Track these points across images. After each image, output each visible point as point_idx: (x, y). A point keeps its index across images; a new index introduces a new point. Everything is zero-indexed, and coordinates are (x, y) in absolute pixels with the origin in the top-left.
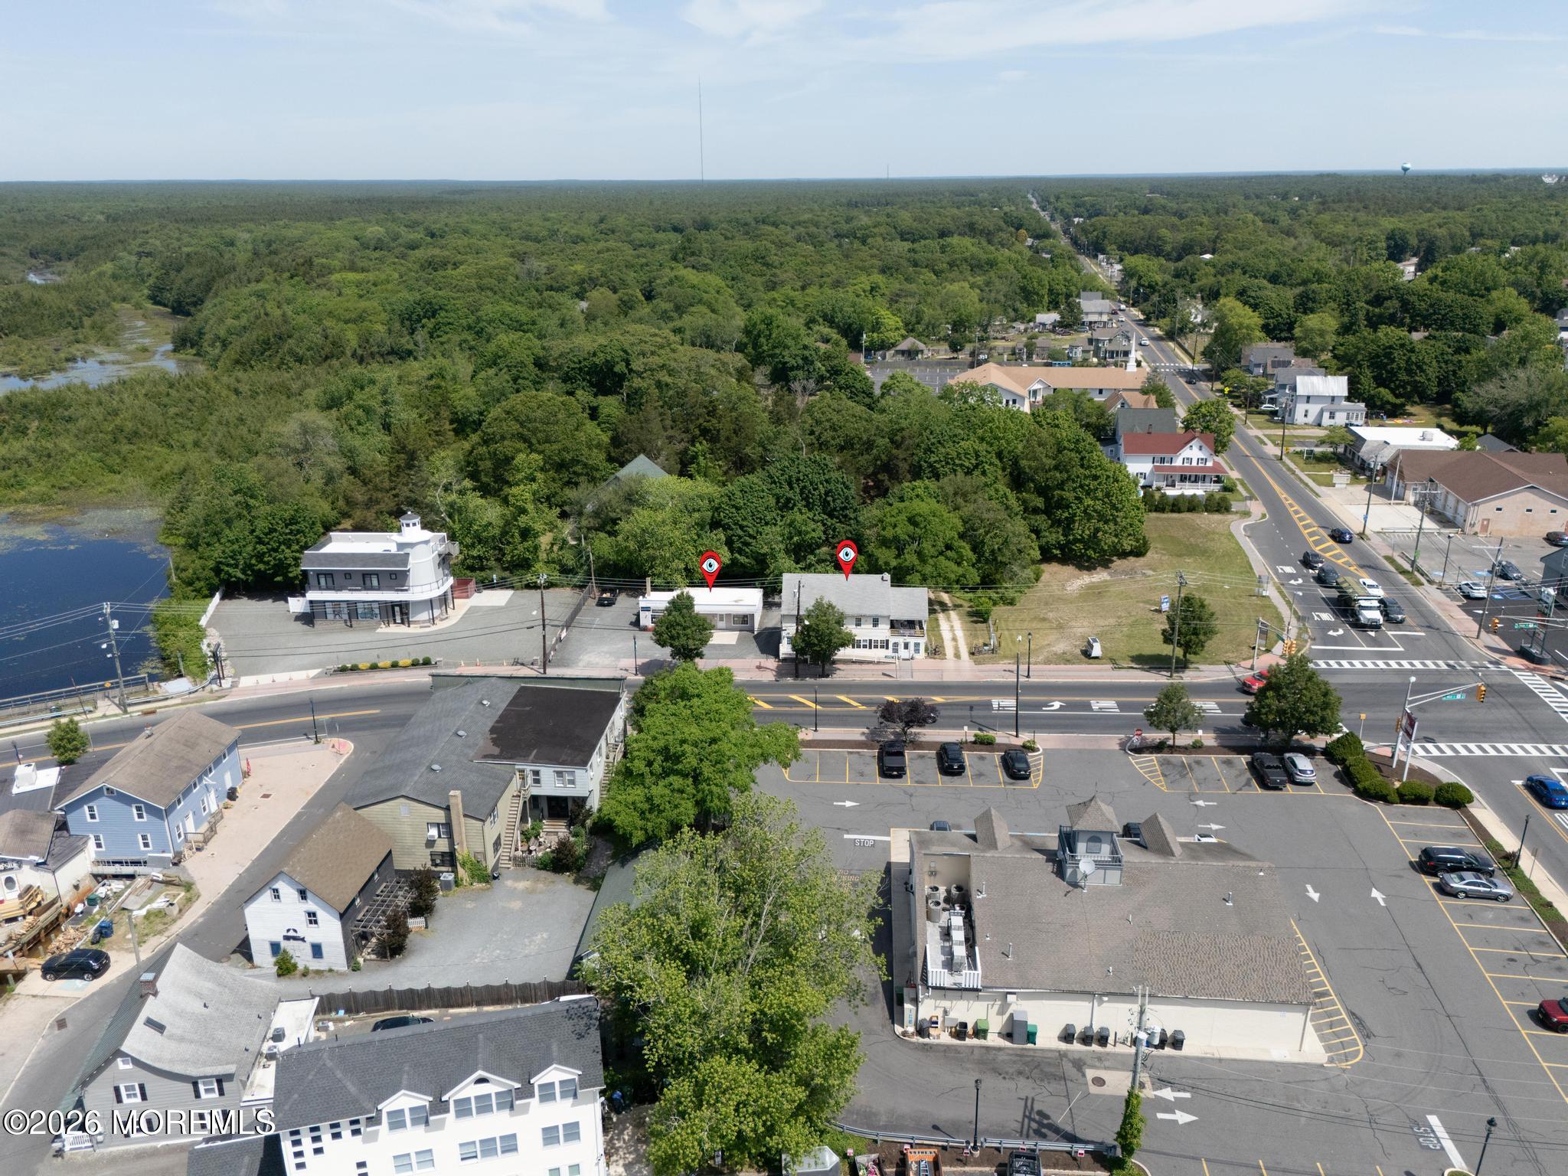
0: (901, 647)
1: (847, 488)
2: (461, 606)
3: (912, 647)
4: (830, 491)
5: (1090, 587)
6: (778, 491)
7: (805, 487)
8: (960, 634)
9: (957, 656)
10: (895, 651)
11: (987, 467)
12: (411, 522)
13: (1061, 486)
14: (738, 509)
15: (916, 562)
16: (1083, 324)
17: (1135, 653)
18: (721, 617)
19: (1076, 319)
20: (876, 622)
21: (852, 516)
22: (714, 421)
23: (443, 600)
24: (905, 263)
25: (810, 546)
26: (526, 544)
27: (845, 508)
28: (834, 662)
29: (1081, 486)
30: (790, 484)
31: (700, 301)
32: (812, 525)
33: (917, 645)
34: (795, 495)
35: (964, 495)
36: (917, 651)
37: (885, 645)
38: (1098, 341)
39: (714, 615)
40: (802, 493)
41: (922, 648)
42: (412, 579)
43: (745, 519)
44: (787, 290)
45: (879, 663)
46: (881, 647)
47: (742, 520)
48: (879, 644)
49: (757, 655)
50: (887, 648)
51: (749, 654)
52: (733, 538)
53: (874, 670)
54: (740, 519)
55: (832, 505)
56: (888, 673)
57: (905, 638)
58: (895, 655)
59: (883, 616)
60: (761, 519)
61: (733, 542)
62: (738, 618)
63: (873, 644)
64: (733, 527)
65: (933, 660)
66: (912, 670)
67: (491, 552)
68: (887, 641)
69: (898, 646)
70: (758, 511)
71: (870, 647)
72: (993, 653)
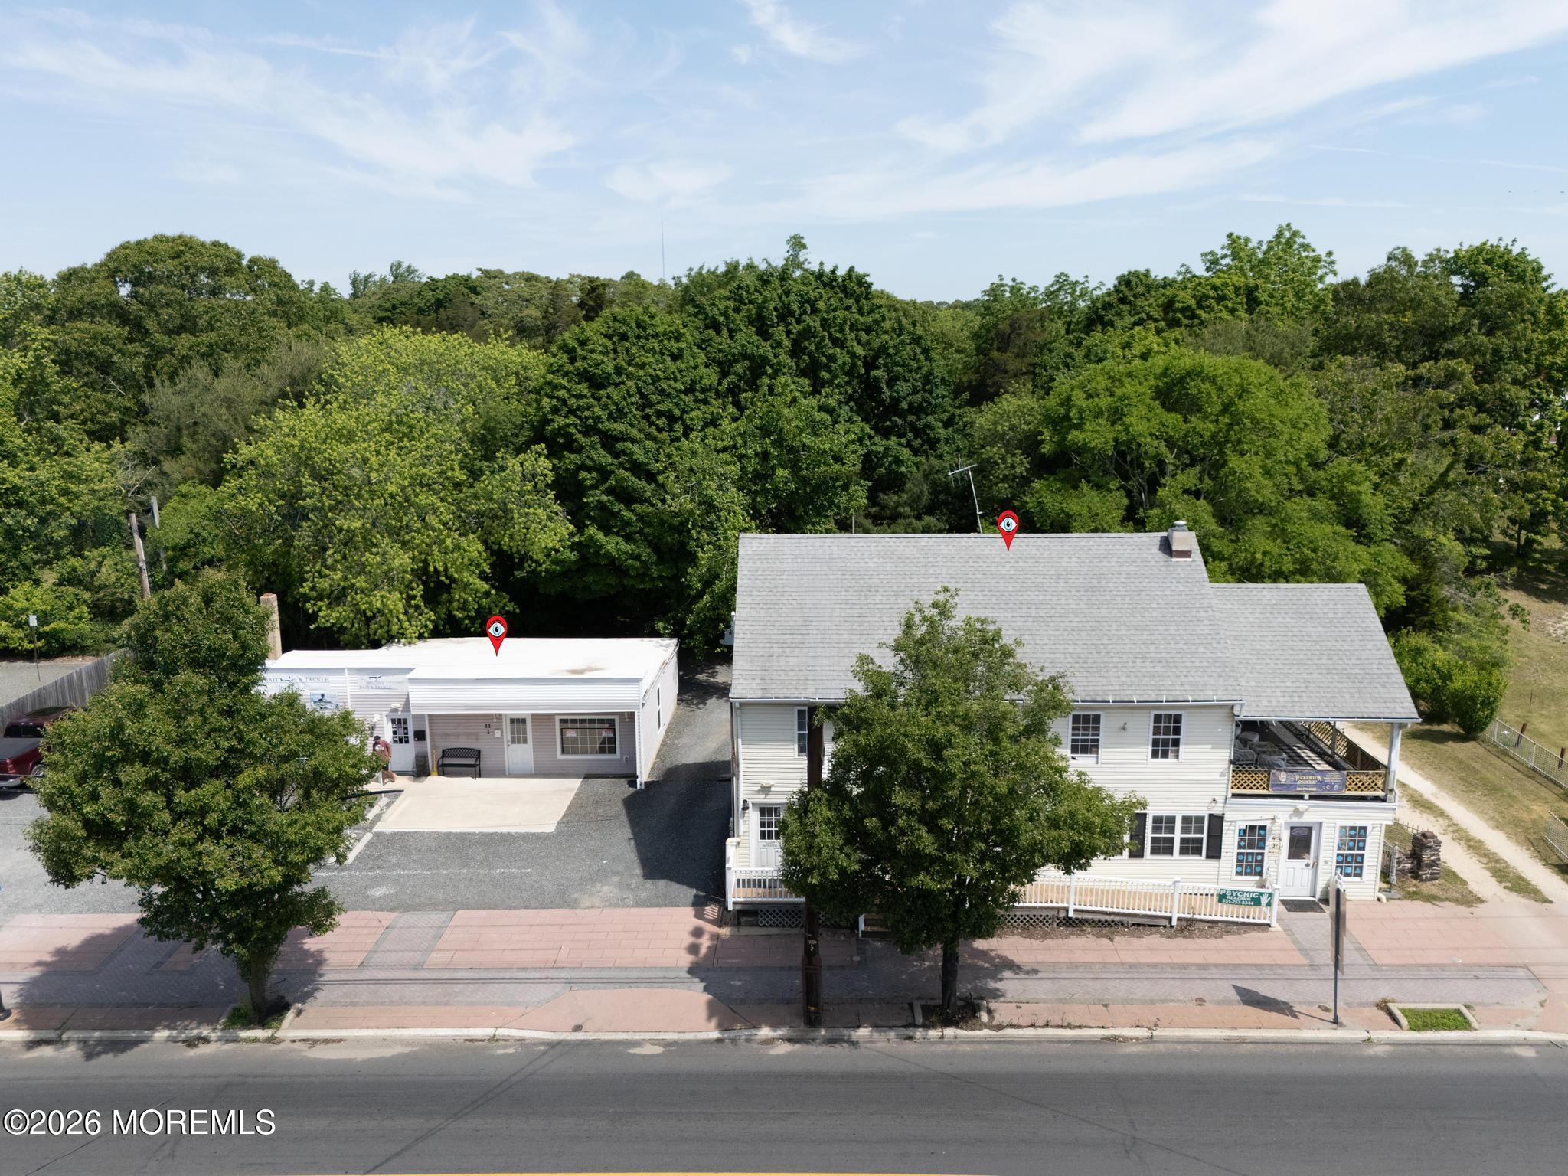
0: (1281, 842)
3: (1327, 847)
6: (722, 341)
9: (1520, 886)
10: (1251, 864)
14: (597, 383)
18: (518, 726)
20: (1165, 735)
33: (1356, 836)
34: (778, 350)
36: (1351, 864)
37: (1205, 837)
39: (490, 721)
40: (796, 351)
41: (1373, 853)
43: (618, 415)
45: (1188, 926)
46: (1184, 851)
47: (611, 417)
48: (1178, 836)
49: (623, 886)
50: (1215, 853)
51: (601, 875)
52: (583, 474)
53: (1185, 967)
54: (604, 414)
55: (886, 393)
56: (1265, 989)
57: (1300, 804)
58: (1248, 884)
59: (1203, 706)
60: (672, 419)
61: (581, 489)
62: (570, 734)
63: (1149, 835)
64: (583, 440)
65: (1419, 907)
66: (1374, 966)
68: (1217, 821)
69: (1262, 843)
70: (662, 392)
71: (1137, 852)
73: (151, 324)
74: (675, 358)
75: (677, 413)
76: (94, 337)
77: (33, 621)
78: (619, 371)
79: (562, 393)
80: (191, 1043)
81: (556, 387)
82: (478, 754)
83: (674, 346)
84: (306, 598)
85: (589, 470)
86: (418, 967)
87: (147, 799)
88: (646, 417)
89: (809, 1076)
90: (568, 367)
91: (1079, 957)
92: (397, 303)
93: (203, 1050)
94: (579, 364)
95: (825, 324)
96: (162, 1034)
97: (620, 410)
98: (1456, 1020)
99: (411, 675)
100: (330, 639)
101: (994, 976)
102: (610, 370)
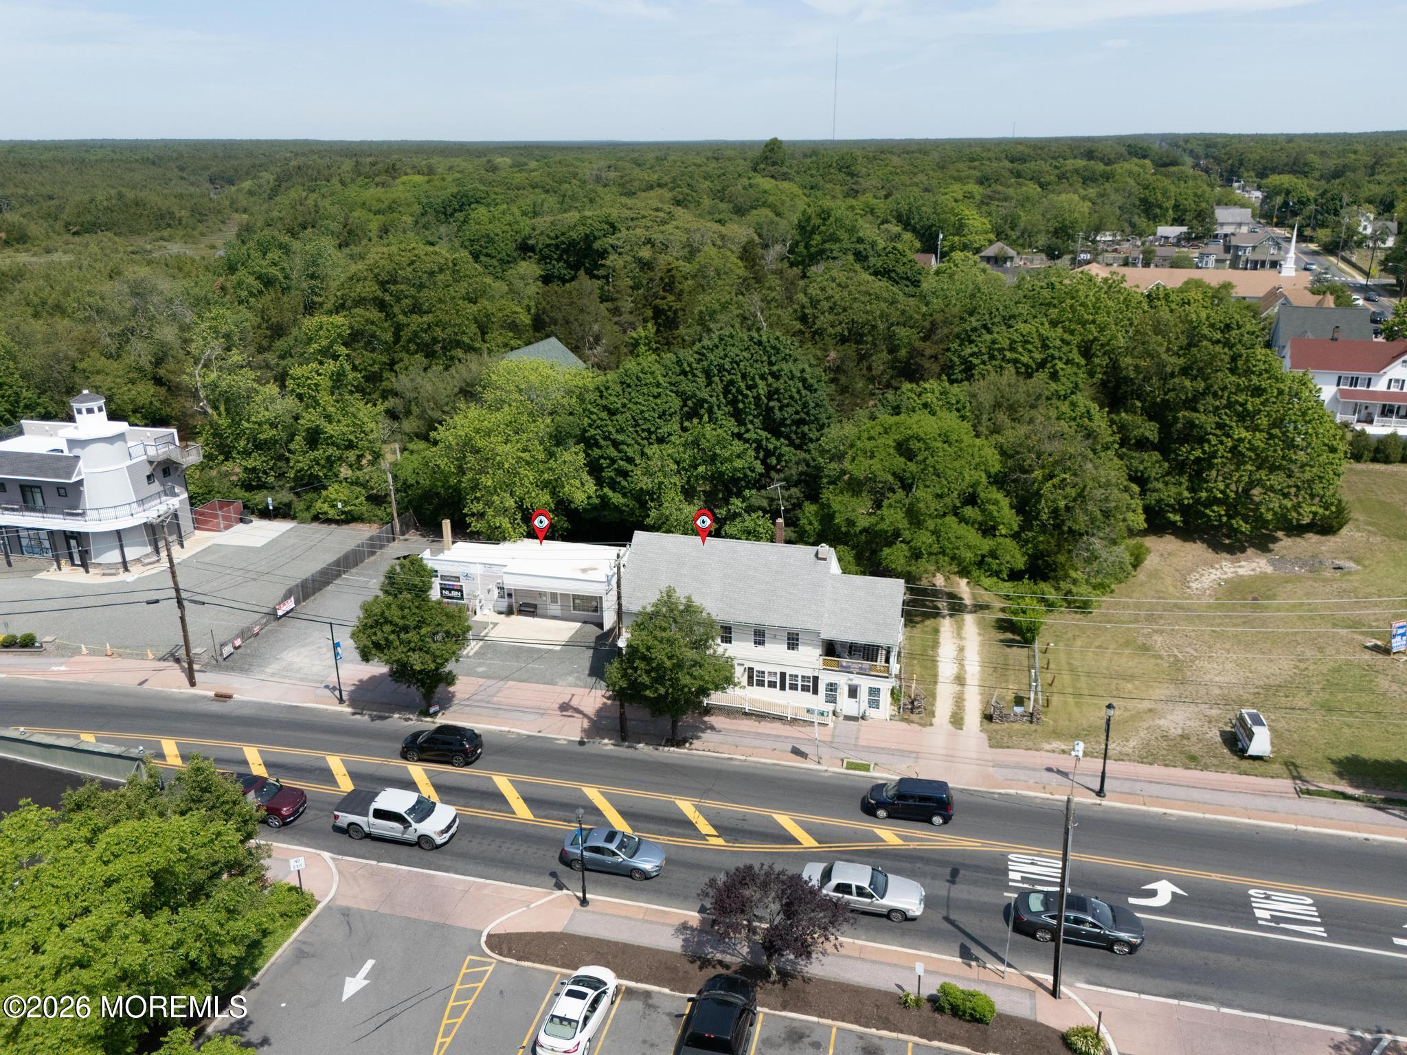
0: (843, 691)
1: (809, 388)
2: (199, 541)
3: (863, 694)
4: (777, 391)
5: (1235, 588)
6: (685, 386)
7: (732, 382)
8: (973, 669)
9: (957, 720)
10: (831, 699)
11: (1060, 365)
12: (84, 406)
13: (1191, 404)
14: (612, 413)
15: (903, 524)
16: (1216, 236)
17: (1342, 753)
18: (554, 597)
19: (1209, 230)
20: (793, 641)
21: (814, 435)
22: (671, 298)
23: (154, 533)
24: (1007, 174)
25: (735, 481)
26: (313, 455)
27: (802, 422)
28: (708, 711)
29: (1229, 405)
30: (708, 374)
31: (764, 204)
32: (738, 446)
33: (874, 692)
35: (1012, 409)
36: (874, 704)
37: (812, 686)
38: (1237, 248)
39: (541, 594)
40: (726, 391)
41: (885, 698)
42: (90, 496)
43: (621, 431)
44: (868, 197)
45: (794, 721)
46: (803, 690)
47: (617, 431)
48: (800, 683)
49: (578, 678)
50: (816, 692)
51: (570, 673)
52: (602, 461)
53: (779, 736)
54: (613, 430)
55: (778, 414)
56: (803, 748)
57: (851, 676)
58: (829, 707)
59: (807, 632)
60: (650, 433)
61: (602, 469)
62: (577, 601)
63: (788, 682)
64: (602, 442)
65: (904, 725)
66: (856, 745)
67: (271, 463)
68: (816, 679)
69: (836, 690)
70: (645, 419)
71: (783, 688)
72: (1031, 722)
73: (396, 310)
74: (655, 397)
75: (653, 429)
76: (367, 320)
77: (340, 505)
78: (624, 406)
79: (594, 417)
80: (406, 720)
81: (592, 413)
82: (535, 606)
84: (466, 515)
85: (605, 459)
86: (488, 702)
87: (392, 637)
88: (637, 432)
89: (626, 759)
90: (599, 401)
91: (741, 728)
93: (410, 723)
94: (604, 402)
95: (744, 376)
96: (396, 716)
97: (622, 428)
98: (866, 768)
99: (505, 570)
100: (475, 537)
101: (703, 731)
102: (619, 406)
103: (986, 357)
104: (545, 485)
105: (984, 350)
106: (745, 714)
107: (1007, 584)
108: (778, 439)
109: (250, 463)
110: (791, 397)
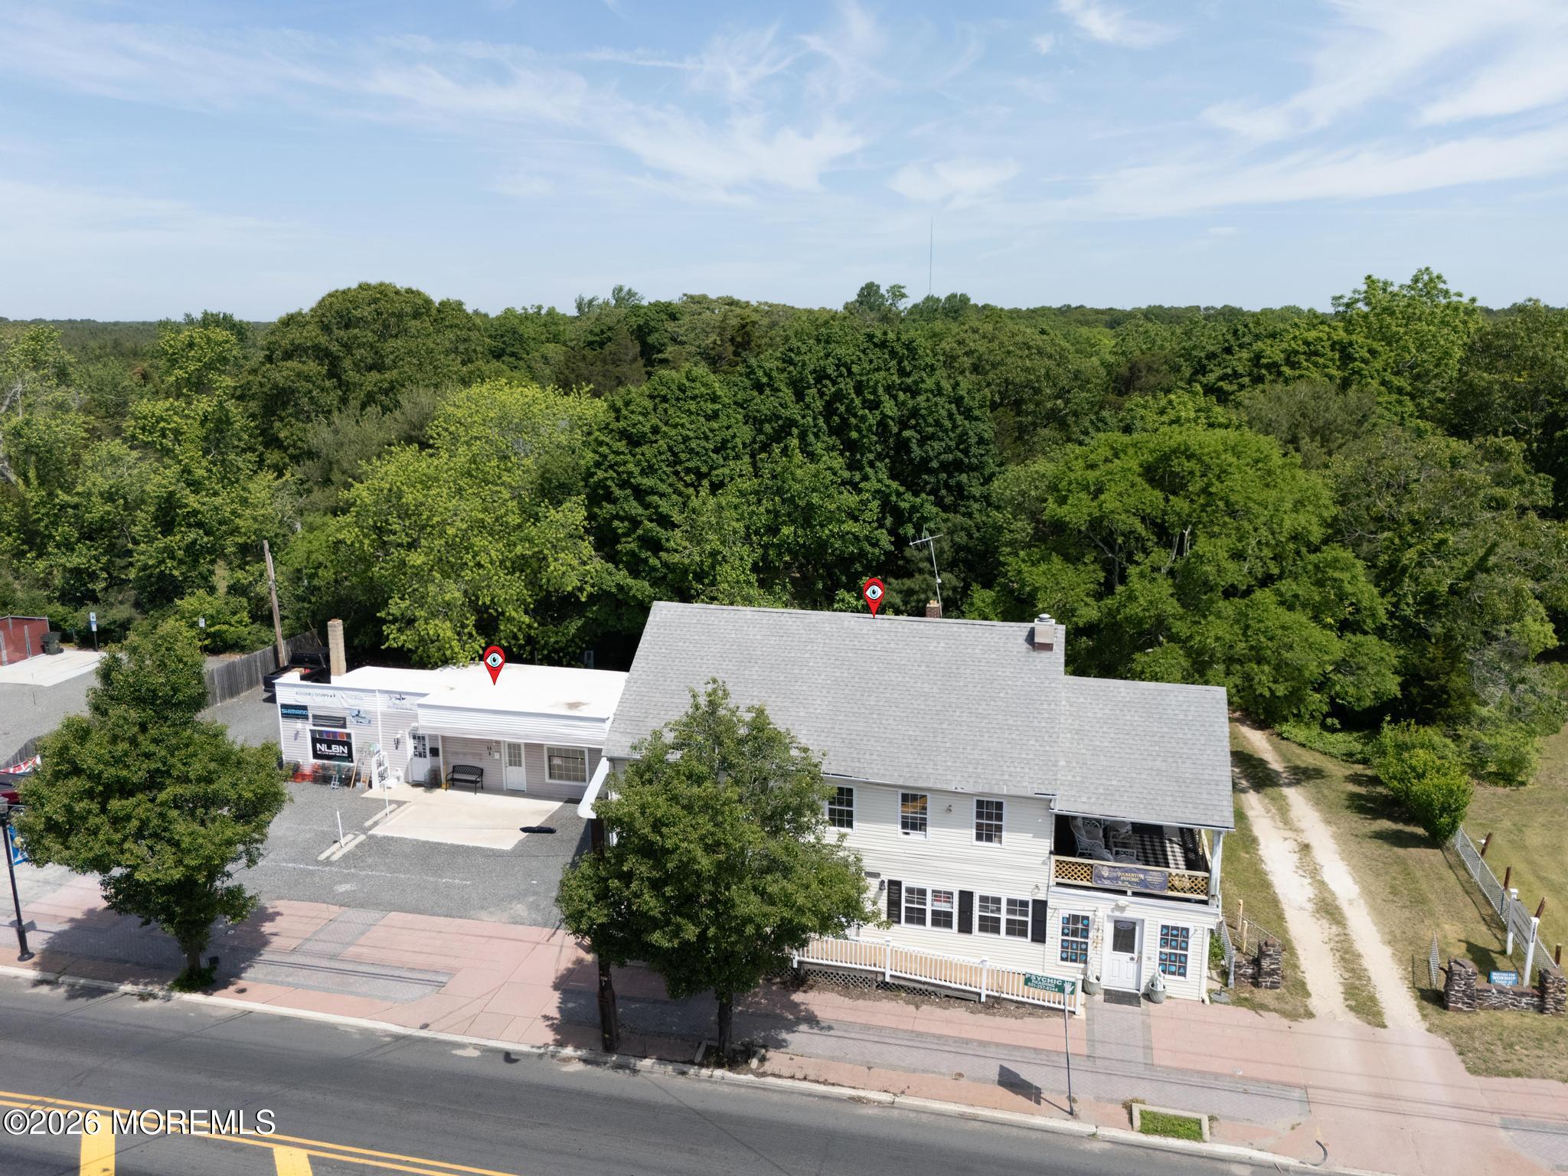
0: (1103, 934)
1: (968, 414)
3: (1150, 943)
4: (914, 414)
7: (838, 396)
8: (1347, 890)
9: (1364, 1004)
10: (1075, 951)
14: (634, 441)
15: (1172, 607)
18: (515, 752)
20: (989, 821)
21: (977, 491)
25: (845, 561)
26: (166, 542)
27: (958, 466)
28: (801, 979)
30: (798, 386)
33: (1174, 937)
34: (807, 414)
36: (1174, 964)
37: (1032, 922)
40: (829, 411)
41: (1198, 951)
43: (649, 470)
45: (994, 1004)
46: (1010, 932)
47: (643, 473)
48: (1004, 916)
49: (534, 907)
50: (1039, 936)
51: (522, 894)
52: (616, 523)
53: (967, 1042)
54: (636, 470)
55: (917, 452)
56: (1027, 1074)
57: (1122, 900)
58: (1071, 972)
59: (1021, 799)
60: (701, 476)
61: (616, 539)
63: (976, 913)
64: (617, 492)
65: (1244, 1014)
66: (1150, 1066)
67: (104, 559)
68: (1040, 907)
69: (1085, 933)
70: (692, 451)
71: (965, 927)
72: (1541, 1009)
73: (346, 363)
74: (708, 418)
75: (704, 469)
76: (299, 375)
77: (202, 624)
78: (655, 430)
79: (604, 449)
80: (143, 997)
81: (601, 443)
82: (481, 772)
83: (710, 407)
84: (384, 621)
85: (622, 519)
86: (333, 957)
88: (676, 473)
90: (613, 426)
91: (876, 1020)
92: (605, 328)
93: (151, 1004)
94: (622, 424)
95: (859, 389)
96: (127, 988)
97: (651, 467)
98: (1191, 1129)
99: (422, 701)
101: (791, 1027)
102: (647, 429)
103: (1246, 380)
104: (519, 565)
105: (1240, 369)
106: (885, 986)
107: (1340, 736)
108: (916, 494)
109: (75, 561)
110: (938, 424)
